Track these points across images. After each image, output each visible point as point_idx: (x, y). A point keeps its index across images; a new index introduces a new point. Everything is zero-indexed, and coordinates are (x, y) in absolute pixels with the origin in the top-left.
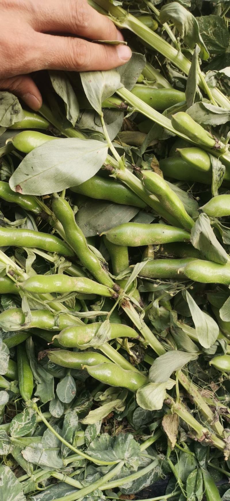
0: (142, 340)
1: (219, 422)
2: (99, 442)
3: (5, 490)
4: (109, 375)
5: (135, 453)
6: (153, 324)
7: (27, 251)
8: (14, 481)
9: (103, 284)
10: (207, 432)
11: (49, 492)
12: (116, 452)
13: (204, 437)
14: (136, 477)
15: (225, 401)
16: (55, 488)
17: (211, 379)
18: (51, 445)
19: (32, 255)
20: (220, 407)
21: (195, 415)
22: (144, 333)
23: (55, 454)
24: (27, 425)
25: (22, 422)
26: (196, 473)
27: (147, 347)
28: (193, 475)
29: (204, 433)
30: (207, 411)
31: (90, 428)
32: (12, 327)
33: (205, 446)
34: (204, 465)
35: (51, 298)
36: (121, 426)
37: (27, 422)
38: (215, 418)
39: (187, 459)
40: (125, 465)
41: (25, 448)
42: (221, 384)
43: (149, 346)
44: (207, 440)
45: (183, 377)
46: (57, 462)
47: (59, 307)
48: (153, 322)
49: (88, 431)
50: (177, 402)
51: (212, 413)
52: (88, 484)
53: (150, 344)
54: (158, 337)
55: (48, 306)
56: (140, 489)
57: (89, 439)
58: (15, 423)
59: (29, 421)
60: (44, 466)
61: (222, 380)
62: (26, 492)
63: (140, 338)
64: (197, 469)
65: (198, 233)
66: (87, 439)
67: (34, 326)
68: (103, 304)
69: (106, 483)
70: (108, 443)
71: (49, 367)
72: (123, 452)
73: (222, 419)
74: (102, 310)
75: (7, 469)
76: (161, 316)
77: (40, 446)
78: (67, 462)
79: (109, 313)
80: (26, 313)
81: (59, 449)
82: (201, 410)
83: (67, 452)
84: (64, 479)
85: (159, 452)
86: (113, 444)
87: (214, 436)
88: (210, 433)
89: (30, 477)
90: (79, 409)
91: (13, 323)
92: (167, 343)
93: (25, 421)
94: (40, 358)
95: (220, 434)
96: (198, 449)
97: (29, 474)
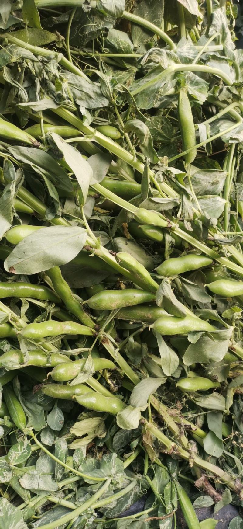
0: (119, 370)
1: (184, 436)
2: (87, 465)
3: (7, 519)
4: (95, 402)
5: (120, 469)
6: (128, 356)
7: (22, 301)
8: (14, 510)
9: (86, 326)
10: (175, 446)
11: (45, 518)
12: (104, 470)
13: (172, 450)
14: (121, 495)
15: (188, 418)
16: (51, 514)
17: (176, 399)
18: (45, 471)
19: (26, 303)
20: (185, 424)
21: (164, 432)
22: (121, 364)
23: (50, 477)
24: (24, 454)
25: (18, 451)
26: (170, 485)
27: (123, 376)
28: (168, 487)
29: (172, 447)
30: (175, 428)
31: (77, 452)
32: (13, 367)
33: (175, 459)
34: (175, 476)
35: (44, 340)
36: (101, 452)
37: (23, 451)
38: (181, 433)
39: (162, 473)
40: (111, 483)
41: (22, 476)
42: (184, 404)
43: (125, 376)
44: (175, 452)
45: (154, 400)
46: (52, 485)
47: (50, 347)
48: (128, 354)
49: (76, 455)
50: (150, 421)
51: (178, 429)
52: (81, 504)
53: (126, 374)
54: (132, 367)
55: (42, 347)
56: (122, 510)
57: (78, 462)
58: (12, 453)
59: (24, 450)
60: (41, 491)
61: (184, 400)
62: (26, 518)
63: (118, 368)
64: (170, 482)
65: (162, 296)
66: (75, 462)
67: (30, 365)
68: (86, 342)
69: (96, 502)
70: (94, 465)
71: (39, 400)
72: (110, 469)
73: (186, 433)
74: (84, 347)
75: (5, 500)
76: (135, 349)
77: (35, 472)
78: (61, 485)
79: (91, 349)
80: (24, 353)
81: (53, 473)
82: (169, 426)
83: (60, 475)
84: (60, 502)
85: (136, 473)
86: (99, 465)
87: (180, 448)
88: (177, 446)
89: (28, 504)
90: (66, 437)
91: (14, 363)
92: (140, 372)
93: (21, 451)
94: (35, 392)
95: (186, 446)
96: (170, 463)
97: (27, 501)
